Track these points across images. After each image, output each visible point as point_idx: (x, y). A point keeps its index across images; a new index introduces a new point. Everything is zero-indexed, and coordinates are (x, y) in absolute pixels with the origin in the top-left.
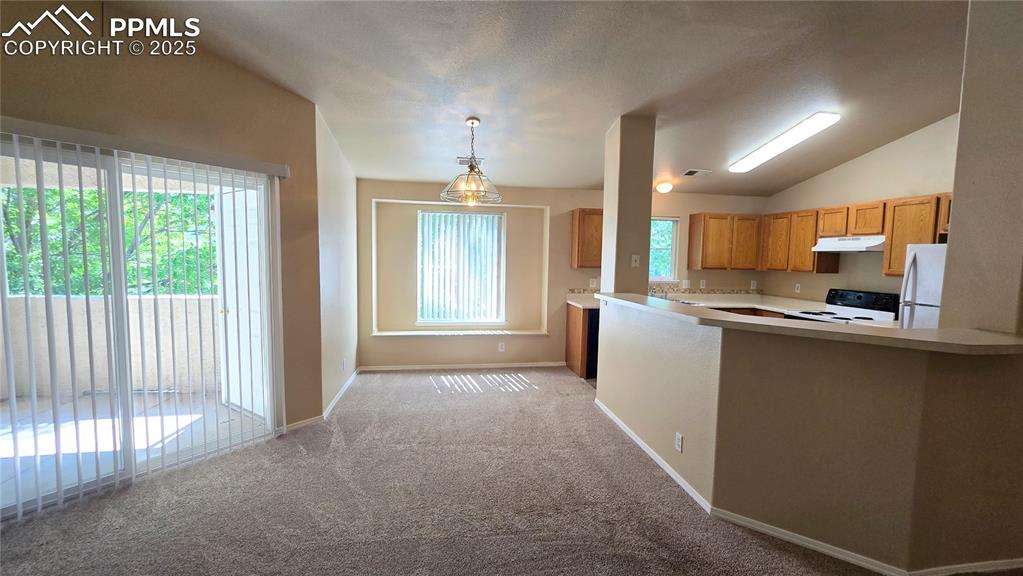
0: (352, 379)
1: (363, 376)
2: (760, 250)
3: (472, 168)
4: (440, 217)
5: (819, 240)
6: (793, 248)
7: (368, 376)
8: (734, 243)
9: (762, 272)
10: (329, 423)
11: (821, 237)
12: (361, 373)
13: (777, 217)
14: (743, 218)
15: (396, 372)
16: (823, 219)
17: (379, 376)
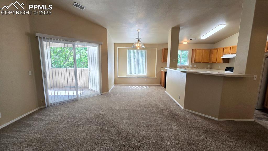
0: (113, 86)
1: (116, 86)
2: (210, 58)
3: (138, 41)
4: (132, 51)
5: (224, 55)
6: (218, 57)
7: (117, 86)
8: (203, 56)
9: (211, 63)
10: (110, 93)
11: (224, 54)
12: (115, 85)
13: (214, 49)
14: (206, 50)
15: (123, 85)
16: (225, 50)
17: (119, 86)
